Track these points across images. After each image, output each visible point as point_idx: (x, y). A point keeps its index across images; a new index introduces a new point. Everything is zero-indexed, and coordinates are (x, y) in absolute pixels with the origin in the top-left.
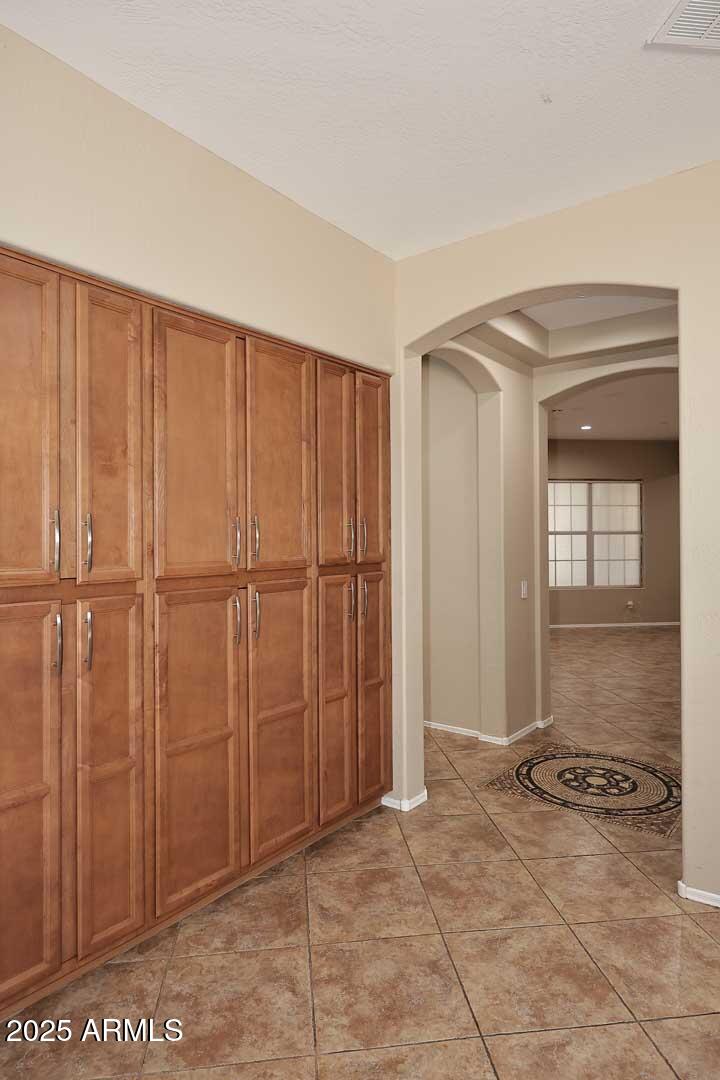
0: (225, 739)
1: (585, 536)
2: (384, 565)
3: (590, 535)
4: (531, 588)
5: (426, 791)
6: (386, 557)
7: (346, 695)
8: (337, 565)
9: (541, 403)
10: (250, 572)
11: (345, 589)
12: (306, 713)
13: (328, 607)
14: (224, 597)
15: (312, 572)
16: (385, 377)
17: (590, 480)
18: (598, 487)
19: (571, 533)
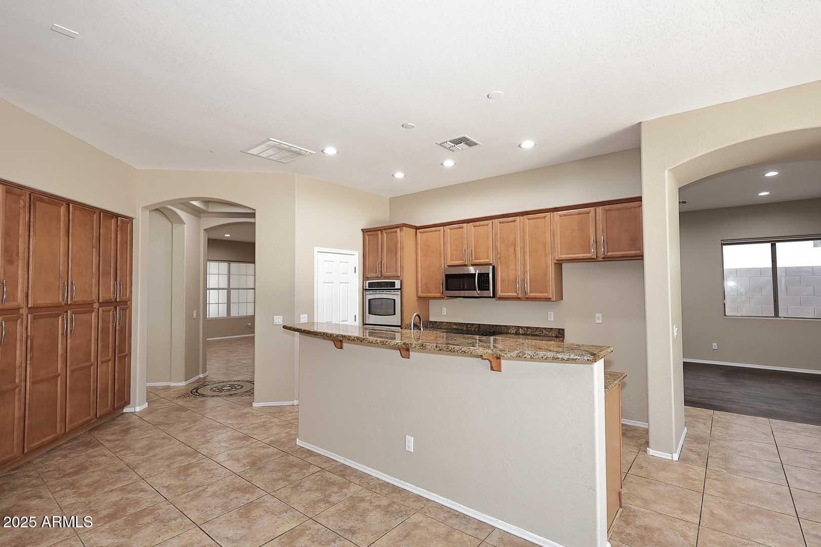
0: (57, 377)
1: (226, 291)
2: (129, 303)
3: (229, 290)
4: (198, 313)
5: (147, 403)
6: (130, 299)
7: (110, 360)
8: (108, 302)
9: (204, 230)
10: (69, 305)
11: (111, 313)
12: (92, 367)
13: (103, 321)
14: (58, 316)
15: (96, 305)
16: (131, 219)
17: (229, 262)
18: (233, 265)
19: (219, 289)
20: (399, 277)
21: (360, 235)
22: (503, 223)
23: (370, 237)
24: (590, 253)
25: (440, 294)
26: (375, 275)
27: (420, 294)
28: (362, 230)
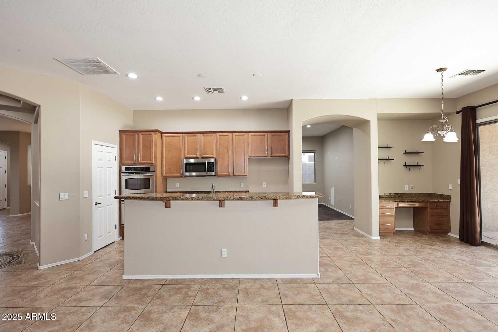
20: (153, 164)
21: (118, 134)
22: (221, 136)
23: (126, 136)
24: (265, 154)
25: (180, 175)
26: (133, 162)
27: (164, 175)
28: (119, 130)
